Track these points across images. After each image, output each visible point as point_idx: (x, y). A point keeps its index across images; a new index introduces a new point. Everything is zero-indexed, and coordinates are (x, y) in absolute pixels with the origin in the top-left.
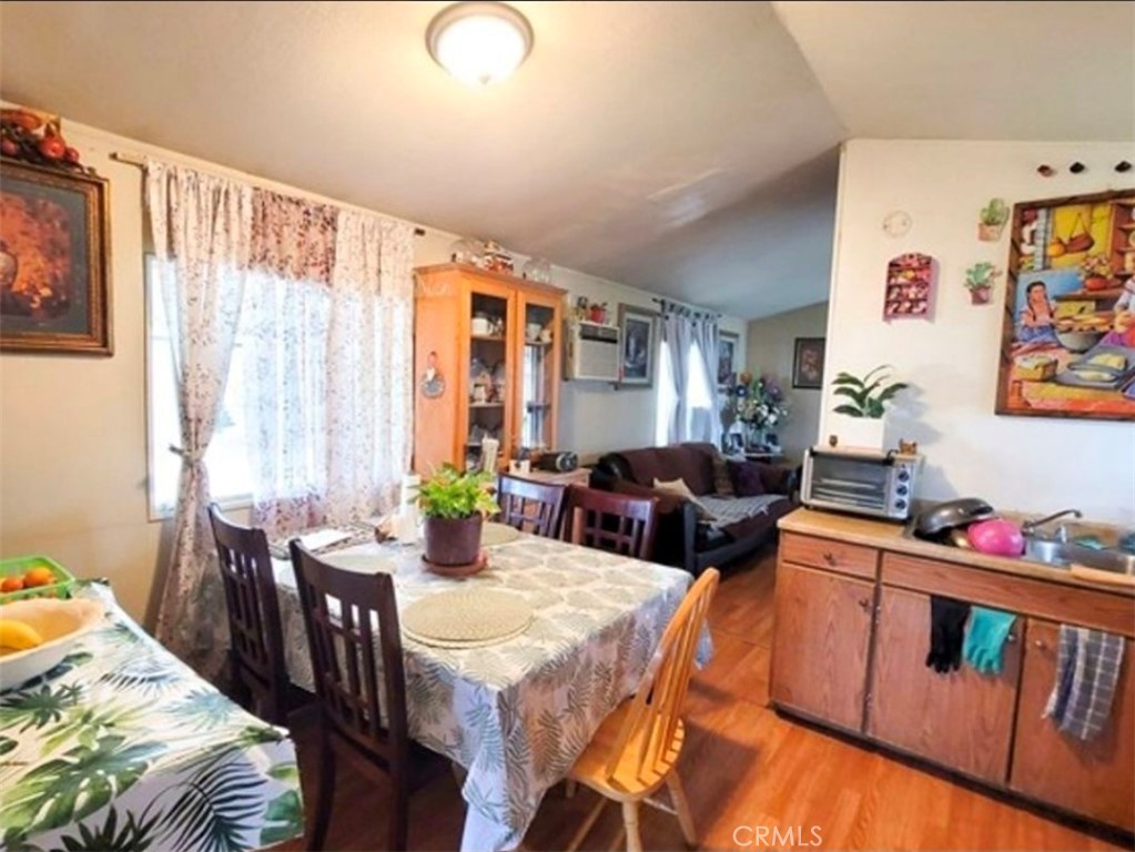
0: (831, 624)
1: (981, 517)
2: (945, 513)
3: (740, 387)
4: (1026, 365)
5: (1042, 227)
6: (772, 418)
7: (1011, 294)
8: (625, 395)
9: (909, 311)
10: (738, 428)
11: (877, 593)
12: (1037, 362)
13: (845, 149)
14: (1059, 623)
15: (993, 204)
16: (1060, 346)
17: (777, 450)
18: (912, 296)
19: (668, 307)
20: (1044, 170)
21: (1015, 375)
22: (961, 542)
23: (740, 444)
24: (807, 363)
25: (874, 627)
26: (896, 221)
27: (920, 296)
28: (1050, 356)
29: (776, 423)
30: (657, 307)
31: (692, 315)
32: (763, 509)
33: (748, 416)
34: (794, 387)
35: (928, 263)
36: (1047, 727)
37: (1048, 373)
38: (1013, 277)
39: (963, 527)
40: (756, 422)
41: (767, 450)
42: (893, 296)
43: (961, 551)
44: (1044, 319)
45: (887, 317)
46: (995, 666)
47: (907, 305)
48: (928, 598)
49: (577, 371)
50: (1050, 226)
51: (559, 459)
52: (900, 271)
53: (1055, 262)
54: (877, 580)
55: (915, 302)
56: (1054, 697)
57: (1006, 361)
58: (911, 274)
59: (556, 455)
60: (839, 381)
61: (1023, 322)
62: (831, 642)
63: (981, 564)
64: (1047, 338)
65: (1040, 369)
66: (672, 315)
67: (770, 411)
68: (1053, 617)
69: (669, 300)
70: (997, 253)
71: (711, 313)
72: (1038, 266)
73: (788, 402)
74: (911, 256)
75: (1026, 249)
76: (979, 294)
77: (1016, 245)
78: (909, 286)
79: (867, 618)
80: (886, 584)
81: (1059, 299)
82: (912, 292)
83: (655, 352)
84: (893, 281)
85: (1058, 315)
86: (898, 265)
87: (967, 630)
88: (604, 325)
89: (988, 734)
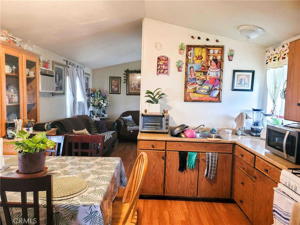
0: (154, 166)
1: (186, 129)
2: (178, 129)
3: (92, 94)
4: (190, 88)
5: (192, 52)
6: (105, 105)
7: (186, 69)
8: (56, 98)
9: (163, 72)
10: (91, 108)
11: (166, 153)
12: (193, 87)
13: (144, 20)
14: (205, 152)
15: (182, 44)
16: (197, 84)
17: (106, 115)
18: (164, 68)
19: (69, 63)
20: (192, 37)
21: (188, 91)
22: (183, 136)
23: (94, 114)
24: (114, 85)
25: (165, 163)
26: (158, 45)
27: (166, 68)
28: (195, 86)
29: (105, 107)
30: (65, 63)
31: (76, 67)
32: (111, 136)
33: (96, 104)
34: (110, 93)
35: (167, 59)
36: (204, 179)
37: (195, 91)
38: (187, 65)
39: (183, 132)
40: (99, 106)
41: (103, 116)
42: (159, 68)
43: (183, 138)
44: (193, 77)
45: (157, 74)
46: (194, 167)
47: (163, 71)
48: (178, 152)
49: (40, 88)
50: (194, 52)
51: (46, 125)
52: (160, 60)
53: (196, 62)
54: (165, 150)
55: (165, 70)
56: (206, 170)
57: (186, 87)
58: (163, 62)
59: (45, 124)
60: (147, 93)
61: (189, 77)
62: (154, 171)
63: (190, 141)
64: (194, 81)
65: (193, 89)
66: (70, 66)
67: (104, 102)
68: (204, 151)
69: (69, 61)
70: (183, 58)
71: (82, 66)
72: (192, 63)
73: (108, 99)
74: (163, 56)
75: (189, 58)
76: (179, 69)
77: (187, 56)
78: (162, 65)
79: (164, 161)
80: (167, 151)
81: (197, 71)
82: (164, 67)
83: (65, 80)
84: (159, 63)
85: (196, 75)
86: (160, 59)
87: (187, 159)
88: (48, 70)
89: (192, 184)
